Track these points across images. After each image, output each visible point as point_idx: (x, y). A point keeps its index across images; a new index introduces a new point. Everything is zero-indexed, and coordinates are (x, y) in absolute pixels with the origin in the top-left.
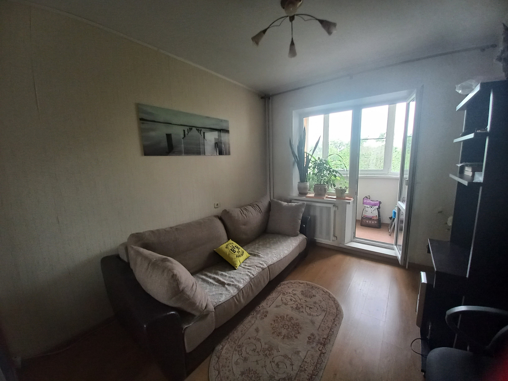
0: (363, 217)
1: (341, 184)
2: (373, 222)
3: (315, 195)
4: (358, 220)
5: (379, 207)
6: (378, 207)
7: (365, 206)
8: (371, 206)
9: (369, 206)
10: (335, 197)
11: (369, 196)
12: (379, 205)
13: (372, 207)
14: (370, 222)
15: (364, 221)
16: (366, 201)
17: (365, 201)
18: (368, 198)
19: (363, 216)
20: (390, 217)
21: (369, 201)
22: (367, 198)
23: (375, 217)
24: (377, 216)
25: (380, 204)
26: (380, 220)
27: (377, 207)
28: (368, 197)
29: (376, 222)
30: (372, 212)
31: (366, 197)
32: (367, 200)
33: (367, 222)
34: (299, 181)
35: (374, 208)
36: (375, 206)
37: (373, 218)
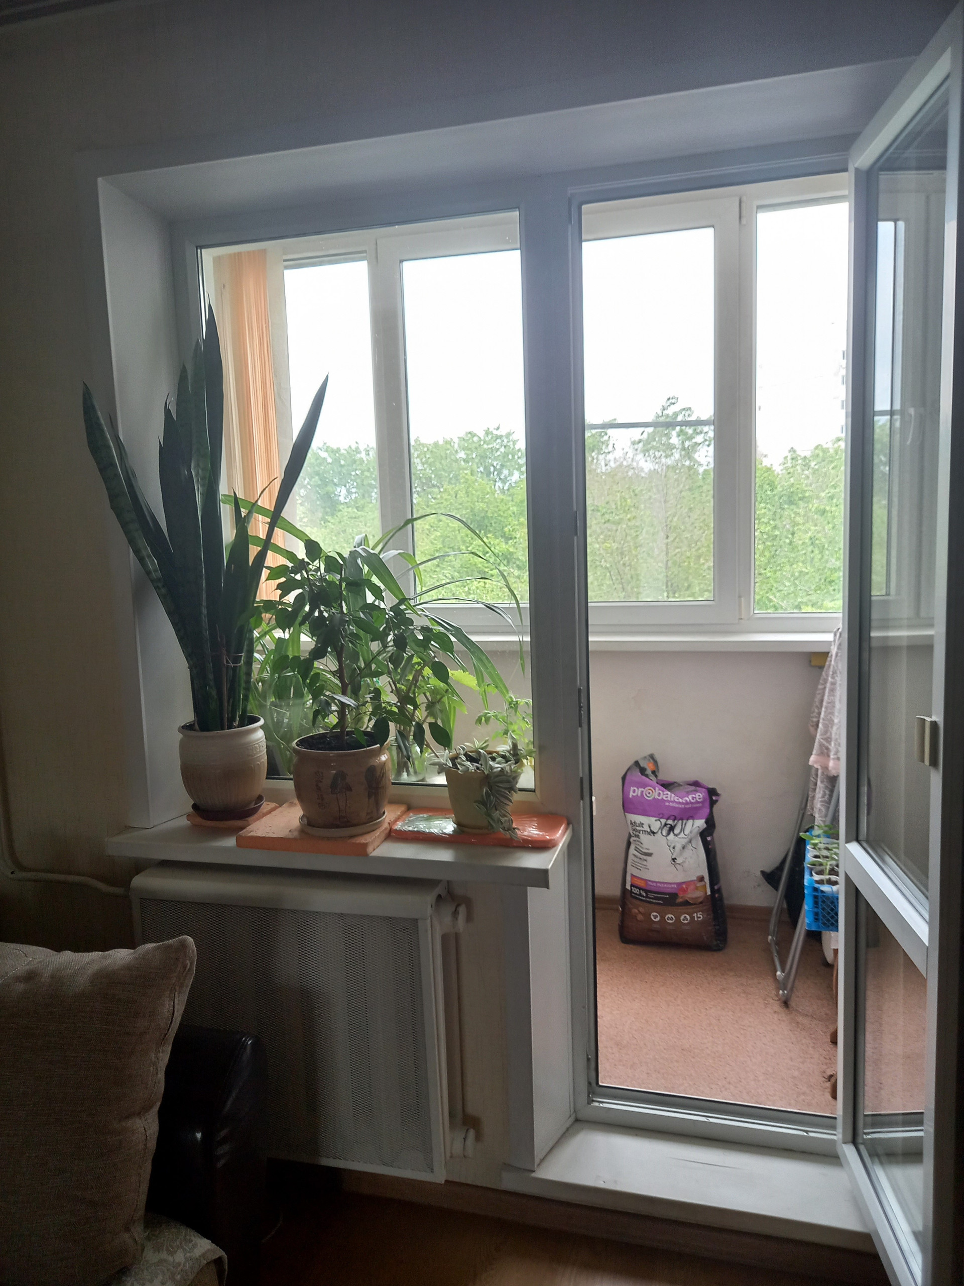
0: (628, 887)
1: (488, 720)
2: (685, 918)
3: (309, 823)
4: (608, 900)
5: (711, 824)
6: (706, 822)
7: (633, 824)
8: (670, 822)
9: (656, 824)
10: (448, 827)
11: (652, 757)
12: (706, 811)
13: (672, 829)
14: (670, 918)
15: (638, 910)
16: (639, 791)
17: (634, 792)
18: (649, 772)
19: (632, 885)
20: (768, 870)
21: (655, 793)
22: (643, 771)
23: (696, 888)
24: (701, 879)
25: (713, 803)
26: (721, 899)
27: (700, 823)
28: (649, 768)
29: (699, 916)
30: (674, 860)
31: (637, 763)
32: (644, 786)
33: (655, 917)
34: (188, 715)
35: (682, 830)
36: (690, 822)
37: (685, 891)
